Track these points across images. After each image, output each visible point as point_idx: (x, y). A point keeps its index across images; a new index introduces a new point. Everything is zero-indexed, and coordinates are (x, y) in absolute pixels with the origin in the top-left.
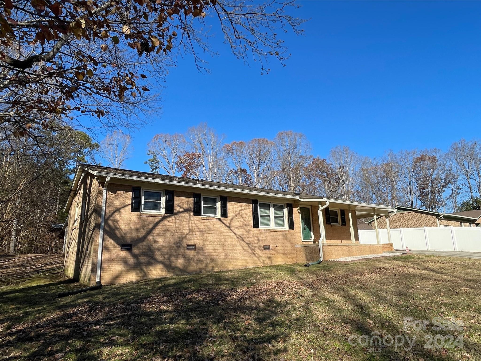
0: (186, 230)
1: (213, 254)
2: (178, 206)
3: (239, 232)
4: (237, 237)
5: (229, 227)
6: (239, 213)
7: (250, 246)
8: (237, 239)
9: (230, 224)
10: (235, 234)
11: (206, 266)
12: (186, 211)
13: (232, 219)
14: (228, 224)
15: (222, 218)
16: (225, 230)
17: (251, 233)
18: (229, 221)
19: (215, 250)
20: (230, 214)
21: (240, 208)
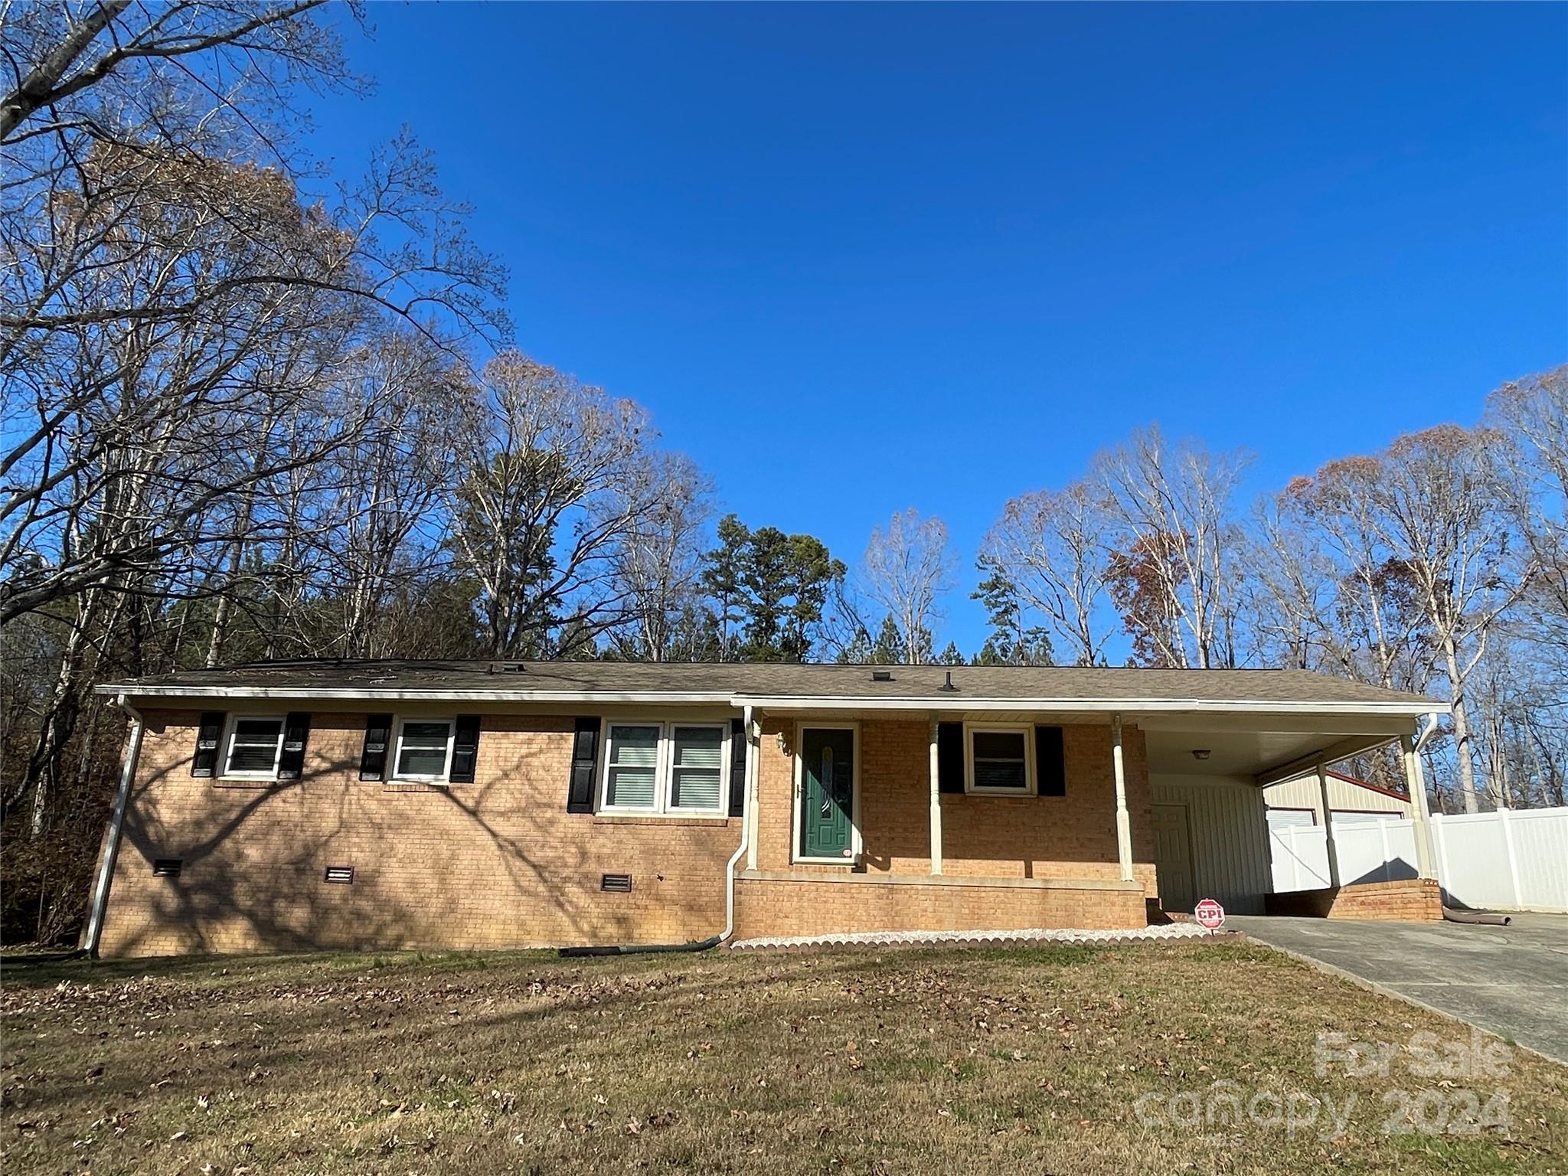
0: (329, 824)
1: (407, 897)
2: (318, 755)
3: (507, 829)
4: (500, 847)
5: (473, 813)
6: (518, 767)
7: (546, 875)
8: (498, 853)
9: (478, 803)
10: (494, 834)
11: (380, 930)
12: (338, 767)
13: (489, 786)
14: (470, 804)
15: (451, 785)
16: (458, 821)
17: (558, 831)
18: (476, 795)
19: (413, 885)
20: (484, 771)
21: (524, 751)
